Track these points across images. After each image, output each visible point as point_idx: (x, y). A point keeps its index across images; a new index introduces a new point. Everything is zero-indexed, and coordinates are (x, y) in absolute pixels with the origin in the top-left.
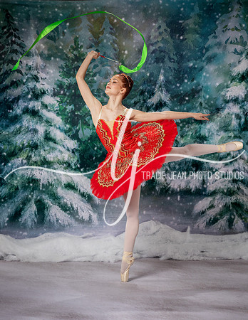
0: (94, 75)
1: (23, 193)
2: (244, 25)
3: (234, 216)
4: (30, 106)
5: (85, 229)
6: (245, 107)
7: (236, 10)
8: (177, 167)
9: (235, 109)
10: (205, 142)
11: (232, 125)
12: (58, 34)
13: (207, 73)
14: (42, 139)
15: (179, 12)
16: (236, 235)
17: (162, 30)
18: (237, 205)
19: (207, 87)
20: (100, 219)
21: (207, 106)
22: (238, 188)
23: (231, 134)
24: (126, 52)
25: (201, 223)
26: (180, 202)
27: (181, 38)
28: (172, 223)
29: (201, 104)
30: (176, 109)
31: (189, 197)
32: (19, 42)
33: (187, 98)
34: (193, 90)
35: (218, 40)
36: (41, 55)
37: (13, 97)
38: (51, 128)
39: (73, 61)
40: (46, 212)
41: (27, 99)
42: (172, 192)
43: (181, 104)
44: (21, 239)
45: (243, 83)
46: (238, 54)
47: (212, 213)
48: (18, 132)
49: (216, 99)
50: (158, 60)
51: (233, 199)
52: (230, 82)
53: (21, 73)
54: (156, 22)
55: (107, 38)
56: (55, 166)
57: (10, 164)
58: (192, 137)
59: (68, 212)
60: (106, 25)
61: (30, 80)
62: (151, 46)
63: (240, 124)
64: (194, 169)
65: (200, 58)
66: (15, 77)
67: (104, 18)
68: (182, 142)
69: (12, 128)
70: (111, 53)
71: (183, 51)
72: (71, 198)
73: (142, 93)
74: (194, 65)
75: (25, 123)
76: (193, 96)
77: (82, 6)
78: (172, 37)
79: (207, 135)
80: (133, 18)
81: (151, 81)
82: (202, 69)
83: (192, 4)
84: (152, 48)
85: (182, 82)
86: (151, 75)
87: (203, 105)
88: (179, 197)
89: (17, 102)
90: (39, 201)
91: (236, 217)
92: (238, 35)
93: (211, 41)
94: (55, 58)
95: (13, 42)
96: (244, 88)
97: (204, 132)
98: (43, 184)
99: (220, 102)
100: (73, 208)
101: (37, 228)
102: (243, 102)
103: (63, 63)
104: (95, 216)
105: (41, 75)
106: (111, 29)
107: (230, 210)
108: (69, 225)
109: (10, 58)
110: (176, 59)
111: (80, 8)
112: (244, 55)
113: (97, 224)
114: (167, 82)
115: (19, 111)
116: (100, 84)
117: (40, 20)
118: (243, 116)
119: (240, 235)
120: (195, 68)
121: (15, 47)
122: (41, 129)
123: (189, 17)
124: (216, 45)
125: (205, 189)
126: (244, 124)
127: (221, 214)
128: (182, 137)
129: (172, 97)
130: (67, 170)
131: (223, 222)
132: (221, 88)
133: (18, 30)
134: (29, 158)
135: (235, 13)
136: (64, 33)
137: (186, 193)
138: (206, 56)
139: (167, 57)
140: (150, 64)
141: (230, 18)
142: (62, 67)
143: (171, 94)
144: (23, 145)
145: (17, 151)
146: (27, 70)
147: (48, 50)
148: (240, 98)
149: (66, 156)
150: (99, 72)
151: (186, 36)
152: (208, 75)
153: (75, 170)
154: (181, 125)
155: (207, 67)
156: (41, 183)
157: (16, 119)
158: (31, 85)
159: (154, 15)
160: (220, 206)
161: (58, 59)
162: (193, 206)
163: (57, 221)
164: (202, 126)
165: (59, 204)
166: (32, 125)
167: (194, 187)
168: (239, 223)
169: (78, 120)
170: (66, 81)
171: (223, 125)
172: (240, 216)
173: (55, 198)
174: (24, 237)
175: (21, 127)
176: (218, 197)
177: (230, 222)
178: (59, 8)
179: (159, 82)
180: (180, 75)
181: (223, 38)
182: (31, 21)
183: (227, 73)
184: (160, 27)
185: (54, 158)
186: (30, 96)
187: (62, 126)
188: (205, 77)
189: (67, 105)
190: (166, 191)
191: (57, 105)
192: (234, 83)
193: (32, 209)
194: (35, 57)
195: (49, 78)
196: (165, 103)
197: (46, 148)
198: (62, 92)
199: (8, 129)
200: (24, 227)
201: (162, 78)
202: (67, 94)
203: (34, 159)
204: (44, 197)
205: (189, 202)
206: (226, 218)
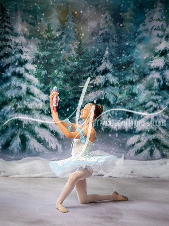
0: (61, 50)
1: (12, 130)
2: (164, 17)
3: (154, 148)
4: (17, 71)
5: (53, 155)
6: (163, 74)
7: (159, 7)
8: (116, 114)
9: (157, 75)
10: (136, 97)
11: (154, 86)
12: (37, 21)
13: (138, 50)
14: (25, 93)
15: (120, 7)
16: (155, 161)
17: (108, 19)
18: (156, 141)
19: (138, 60)
20: (63, 148)
21: (137, 73)
22: (158, 129)
23: (154, 92)
24: (83, 34)
25: (132, 152)
26: (118, 138)
27: (121, 25)
28: (112, 152)
29: (133, 71)
30: (116, 74)
31: (124, 135)
32: (10, 26)
33: (124, 67)
34: (128, 61)
35: (146, 27)
36: (25, 35)
37: (5, 64)
38: (31, 86)
39: (47, 40)
40: (27, 143)
41: (15, 66)
42: (112, 131)
43: (120, 71)
44: (10, 161)
45: (163, 57)
46: (160, 37)
47: (139, 146)
48: (8, 88)
49: (144, 68)
50: (105, 40)
51: (154, 136)
52: (153, 56)
53: (11, 48)
54: (104, 14)
55: (70, 25)
56: (34, 112)
57: (3, 110)
58: (127, 94)
59: (42, 143)
60: (70, 15)
61: (17, 53)
62: (100, 31)
63: (159, 86)
64: (128, 116)
65: (134, 39)
66: (7, 50)
67: (68, 11)
68: (120, 97)
69: (5, 86)
70: (73, 35)
71: (122, 34)
72: (44, 134)
73: (93, 63)
74: (129, 44)
75: (13, 82)
76: (128, 66)
77: (53, 2)
78: (114, 25)
79: (137, 93)
80: (88, 11)
81: (100, 55)
82: (134, 47)
83: (129, 2)
84: (101, 32)
85: (121, 56)
86: (100, 50)
87: (135, 72)
88: (117, 134)
89: (8, 68)
90: (22, 135)
91: (156, 148)
92: (160, 24)
93: (141, 28)
94: (34, 38)
95: (6, 26)
96: (163, 61)
97: (135, 90)
98: (25, 124)
99: (147, 70)
100: (45, 141)
101: (21, 154)
102: (162, 70)
103: (39, 41)
104: (60, 147)
105: (25, 49)
106: (73, 18)
107: (151, 144)
108: (42, 152)
109: (3, 37)
110: (117, 40)
111: (52, 3)
112: (163, 38)
113: (61, 151)
114: (111, 56)
115: (9, 74)
116: (65, 56)
117: (24, 11)
118: (162, 80)
119: (157, 161)
120: (130, 46)
121: (7, 29)
122: (24, 86)
123: (126, 11)
124: (145, 30)
125: (134, 130)
126: (162, 85)
127: (145, 147)
128: (120, 93)
129: (114, 66)
130: (42, 115)
131: (146, 152)
132: (148, 60)
133: (9, 18)
134: (15, 106)
135: (158, 9)
136: (40, 21)
137: (122, 132)
138: (137, 38)
139: (111, 38)
140: (99, 43)
141: (155, 12)
142: (39, 44)
143: (113, 64)
144: (12, 97)
145: (7, 101)
146: (15, 46)
147: (30, 32)
148: (160, 68)
149: (41, 105)
150: (64, 48)
151: (125, 24)
152: (138, 51)
153: (47, 115)
154: (119, 85)
155: (138, 46)
156: (24, 124)
157: (7, 79)
158: (18, 56)
159: (103, 9)
160: (145, 141)
161: (36, 39)
162: (126, 141)
163: (35, 149)
164: (134, 86)
165: (36, 138)
166: (18, 84)
167: (127, 128)
168: (157, 153)
169: (49, 81)
170: (42, 54)
171: (148, 86)
172: (158, 148)
173: (33, 134)
174: (12, 160)
175: (10, 85)
176: (143, 135)
177: (151, 152)
178: (37, 3)
179: (105, 55)
180: (119, 51)
181: (149, 26)
182: (18, 12)
183: (152, 50)
184: (107, 17)
185: (32, 107)
186: (17, 64)
187: (39, 85)
188: (137, 52)
189: (42, 70)
190: (108, 130)
191: (35, 70)
192: (156, 57)
193: (17, 141)
194: (21, 37)
195: (30, 51)
196: (109, 70)
197: (28, 100)
198: (39, 61)
199: (2, 86)
200: (12, 153)
201: (107, 53)
202: (42, 62)
203: (19, 107)
204: (25, 133)
205: (124, 138)
206: (148, 149)
